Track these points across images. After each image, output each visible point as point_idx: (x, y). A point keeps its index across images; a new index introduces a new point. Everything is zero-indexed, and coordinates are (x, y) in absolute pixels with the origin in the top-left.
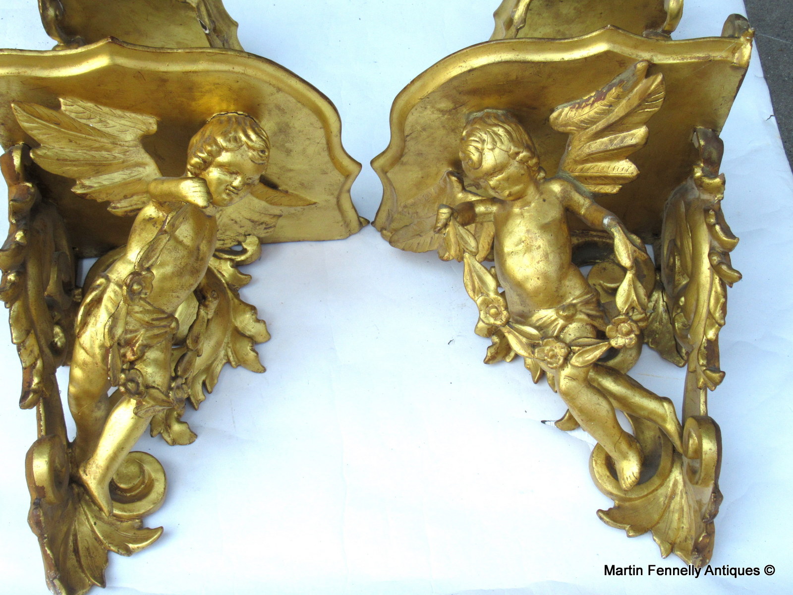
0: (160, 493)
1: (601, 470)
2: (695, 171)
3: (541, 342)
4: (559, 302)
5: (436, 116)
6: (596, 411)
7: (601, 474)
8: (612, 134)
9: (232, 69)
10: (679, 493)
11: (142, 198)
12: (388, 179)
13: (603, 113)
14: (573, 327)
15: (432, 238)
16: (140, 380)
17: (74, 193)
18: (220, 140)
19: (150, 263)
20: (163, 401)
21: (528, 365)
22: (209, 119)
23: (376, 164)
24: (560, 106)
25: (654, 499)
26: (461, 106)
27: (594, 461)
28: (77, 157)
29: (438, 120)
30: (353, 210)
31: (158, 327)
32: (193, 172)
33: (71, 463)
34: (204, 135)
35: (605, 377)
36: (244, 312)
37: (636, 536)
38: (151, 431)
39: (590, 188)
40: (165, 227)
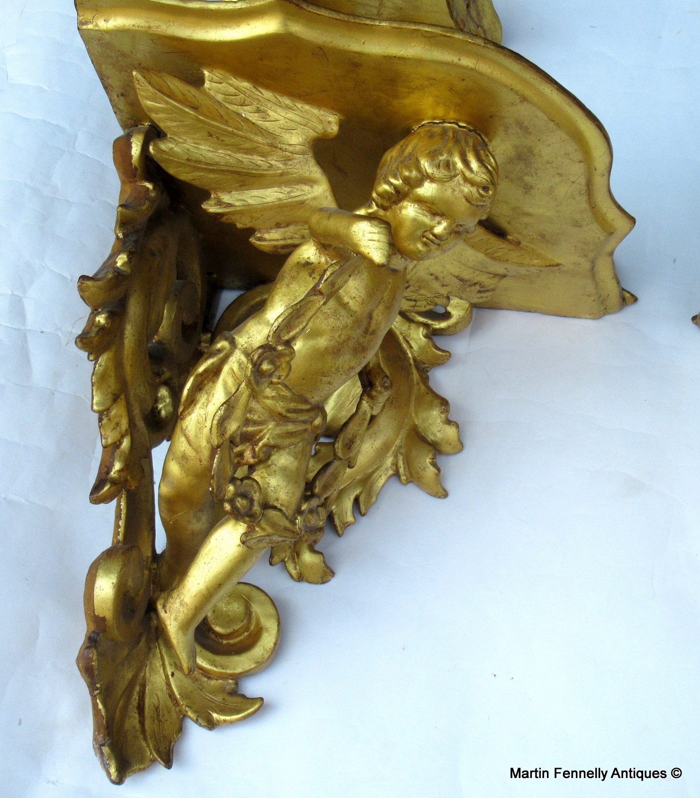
0: (268, 649)
9: (457, 61)
11: (301, 229)
16: (256, 496)
17: (205, 211)
18: (425, 164)
19: (292, 334)
20: (286, 529)
22: (415, 128)
28: (217, 159)
30: (614, 281)
31: (294, 421)
32: (380, 203)
33: (153, 583)
34: (403, 151)
36: (431, 407)
38: (272, 557)
40: (321, 285)
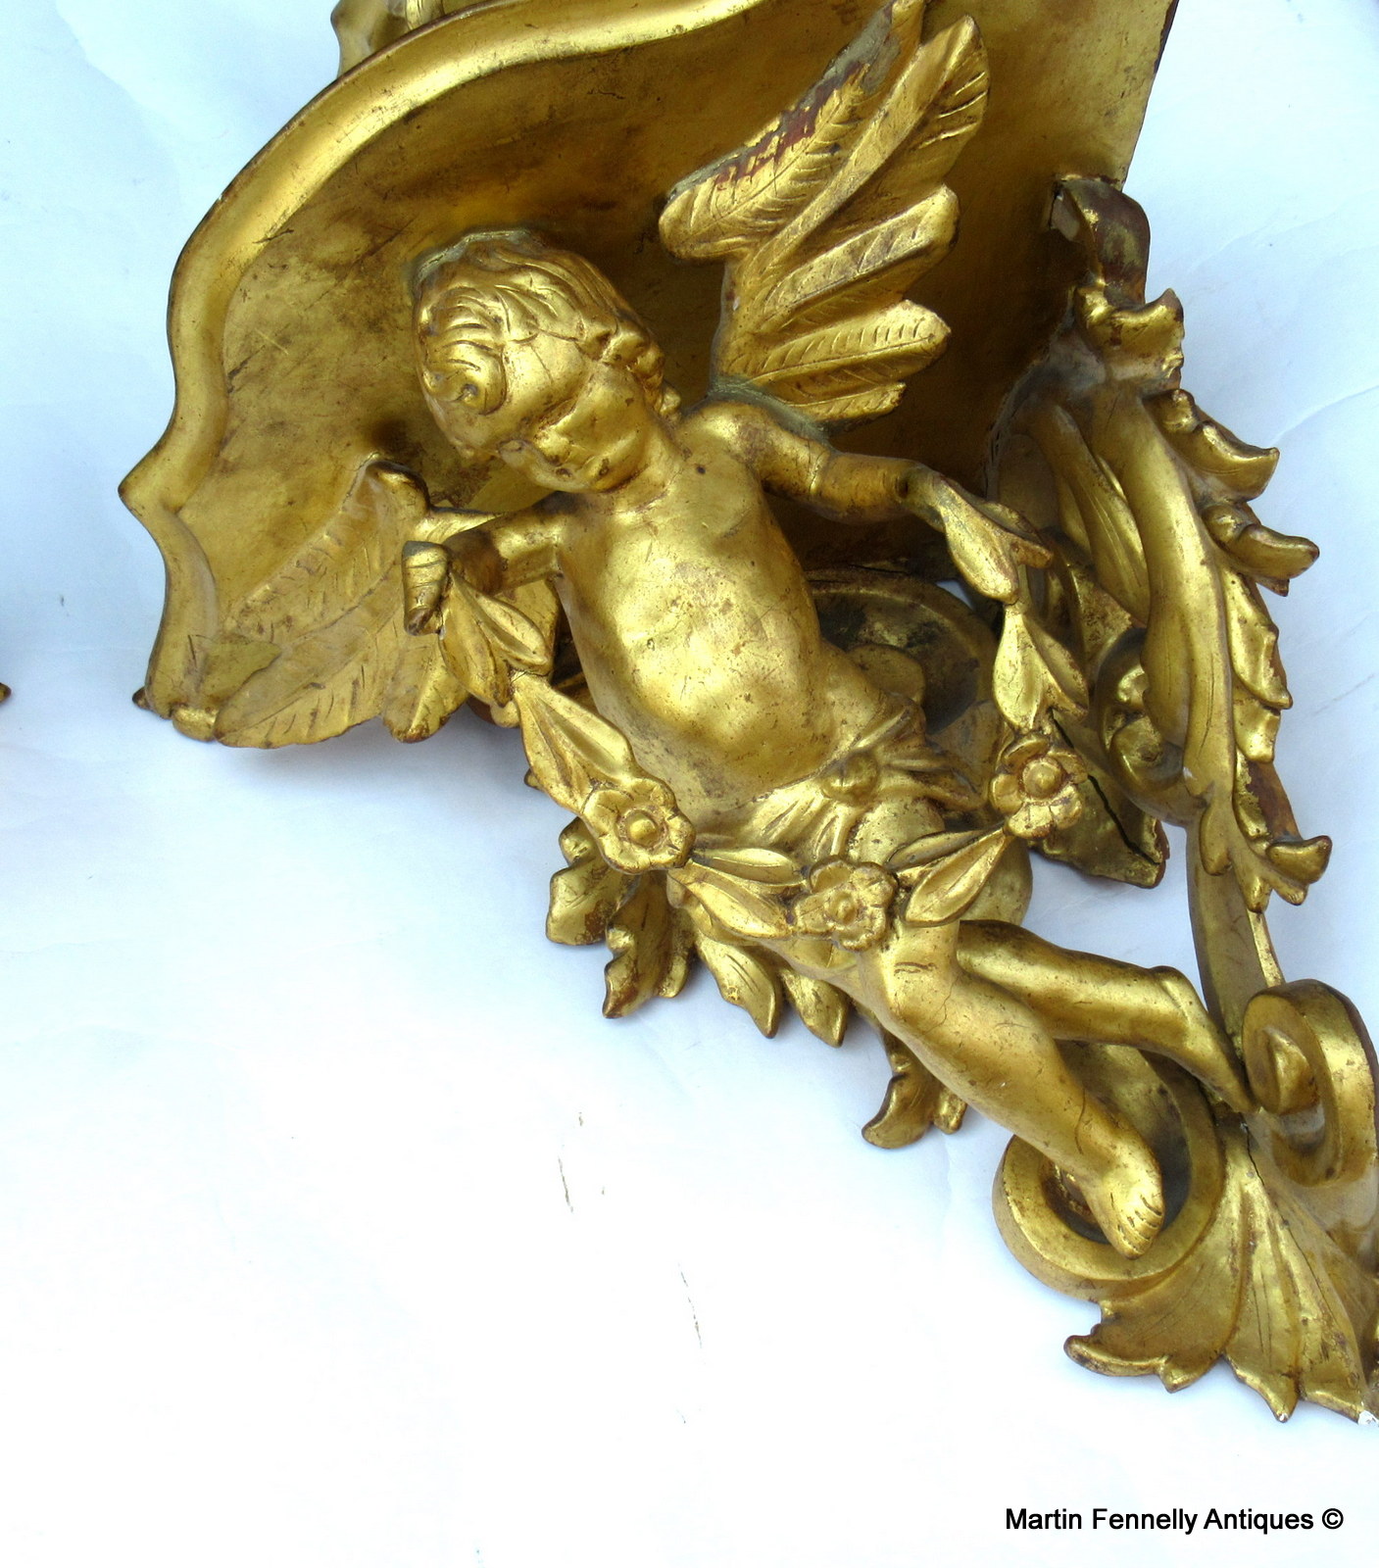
1: (1038, 1227)
2: (1089, 302)
3: (804, 882)
4: (821, 755)
5: (318, 285)
6: (1006, 1045)
7: (1045, 1236)
8: (853, 233)
10: (1264, 1228)
12: (186, 531)
13: (816, 173)
14: (879, 816)
15: (355, 683)
21: (733, 990)
23: (140, 494)
24: (684, 182)
25: (1202, 1267)
26: (391, 240)
27: (1012, 1204)
29: (324, 301)
35: (990, 950)
37: (1194, 1381)
39: (816, 410)
